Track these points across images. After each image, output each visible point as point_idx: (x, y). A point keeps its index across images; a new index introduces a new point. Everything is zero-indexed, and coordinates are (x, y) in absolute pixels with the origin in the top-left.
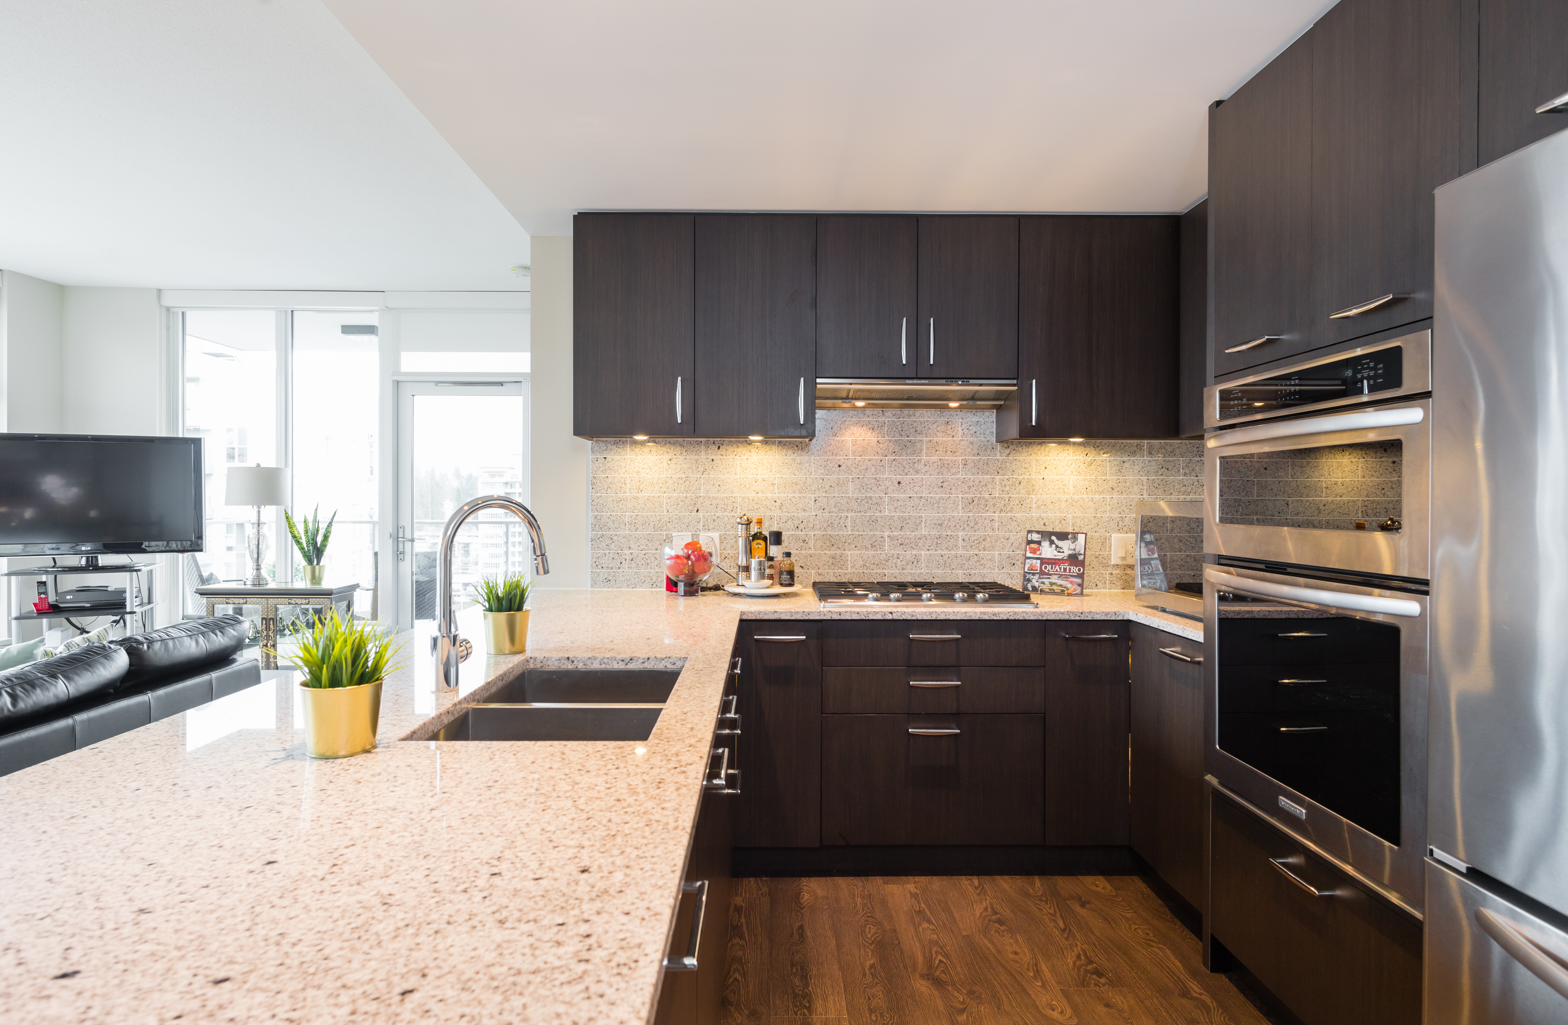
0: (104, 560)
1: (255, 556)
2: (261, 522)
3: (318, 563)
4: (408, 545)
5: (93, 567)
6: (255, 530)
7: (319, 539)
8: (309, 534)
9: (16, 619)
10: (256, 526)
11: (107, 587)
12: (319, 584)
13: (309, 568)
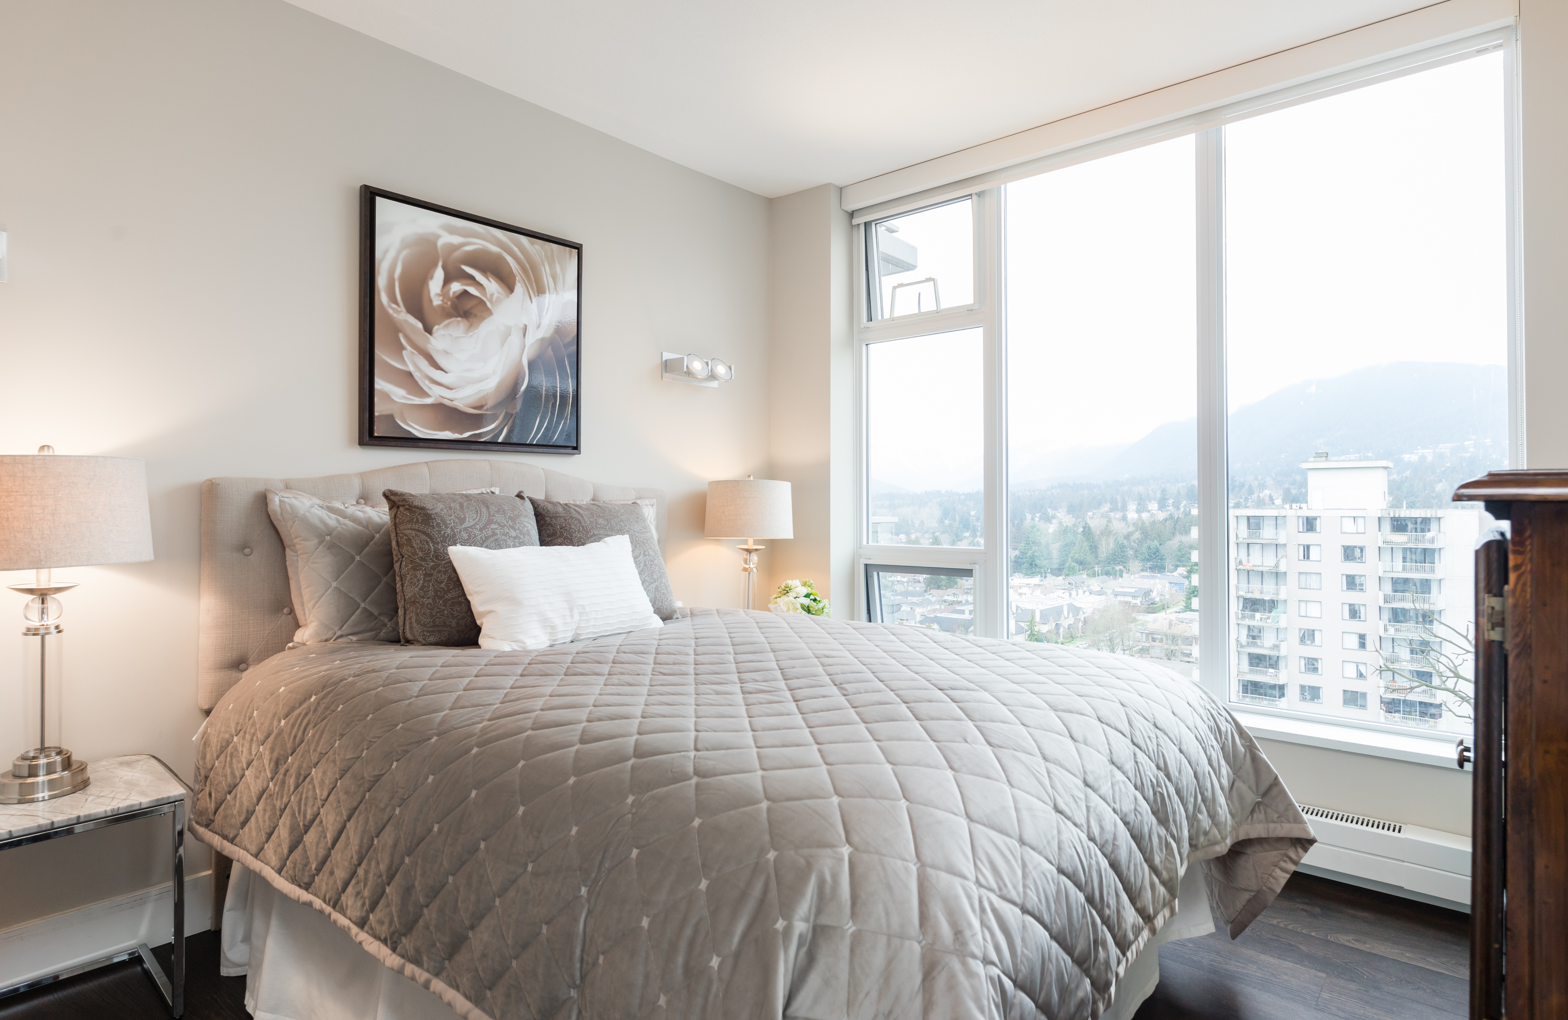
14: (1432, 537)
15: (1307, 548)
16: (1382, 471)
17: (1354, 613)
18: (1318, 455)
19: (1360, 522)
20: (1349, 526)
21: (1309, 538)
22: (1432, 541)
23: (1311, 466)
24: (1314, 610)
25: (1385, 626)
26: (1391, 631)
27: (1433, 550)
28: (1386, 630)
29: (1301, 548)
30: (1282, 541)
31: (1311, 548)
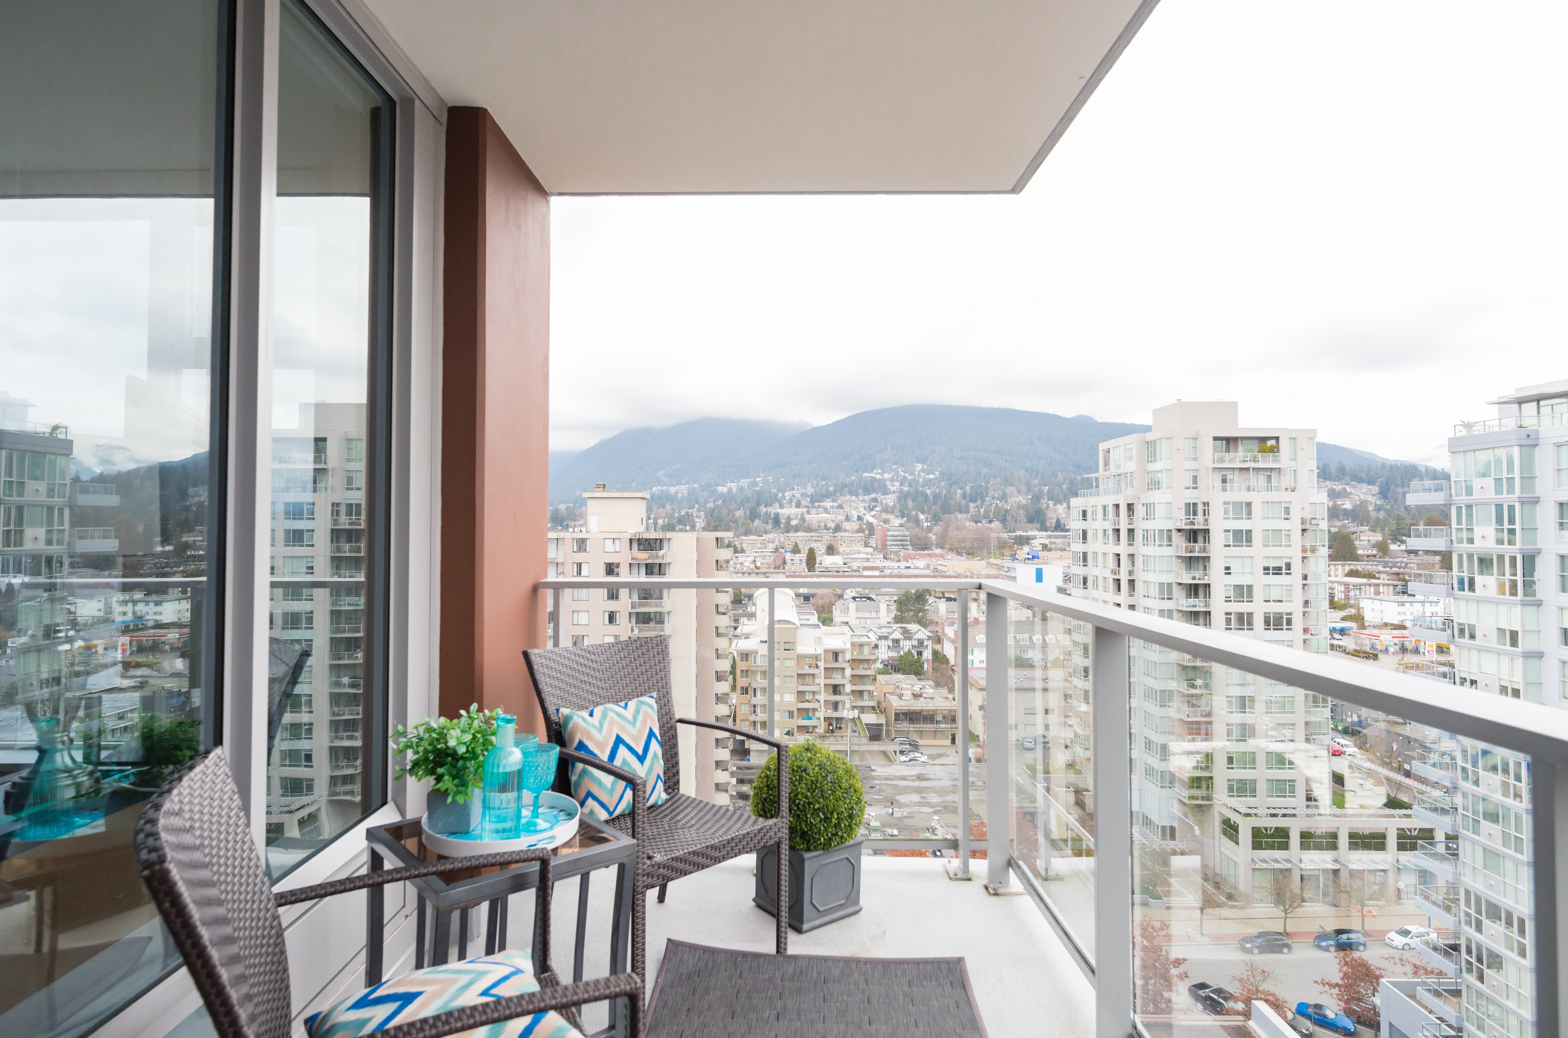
14: (665, 555)
15: (579, 565)
16: (640, 501)
17: (612, 618)
18: (598, 486)
19: (617, 542)
20: (609, 546)
21: (580, 557)
22: (663, 557)
23: (589, 495)
24: (583, 618)
25: (632, 627)
26: (636, 631)
27: (666, 564)
28: (632, 631)
29: (575, 566)
30: (560, 560)
31: (583, 565)
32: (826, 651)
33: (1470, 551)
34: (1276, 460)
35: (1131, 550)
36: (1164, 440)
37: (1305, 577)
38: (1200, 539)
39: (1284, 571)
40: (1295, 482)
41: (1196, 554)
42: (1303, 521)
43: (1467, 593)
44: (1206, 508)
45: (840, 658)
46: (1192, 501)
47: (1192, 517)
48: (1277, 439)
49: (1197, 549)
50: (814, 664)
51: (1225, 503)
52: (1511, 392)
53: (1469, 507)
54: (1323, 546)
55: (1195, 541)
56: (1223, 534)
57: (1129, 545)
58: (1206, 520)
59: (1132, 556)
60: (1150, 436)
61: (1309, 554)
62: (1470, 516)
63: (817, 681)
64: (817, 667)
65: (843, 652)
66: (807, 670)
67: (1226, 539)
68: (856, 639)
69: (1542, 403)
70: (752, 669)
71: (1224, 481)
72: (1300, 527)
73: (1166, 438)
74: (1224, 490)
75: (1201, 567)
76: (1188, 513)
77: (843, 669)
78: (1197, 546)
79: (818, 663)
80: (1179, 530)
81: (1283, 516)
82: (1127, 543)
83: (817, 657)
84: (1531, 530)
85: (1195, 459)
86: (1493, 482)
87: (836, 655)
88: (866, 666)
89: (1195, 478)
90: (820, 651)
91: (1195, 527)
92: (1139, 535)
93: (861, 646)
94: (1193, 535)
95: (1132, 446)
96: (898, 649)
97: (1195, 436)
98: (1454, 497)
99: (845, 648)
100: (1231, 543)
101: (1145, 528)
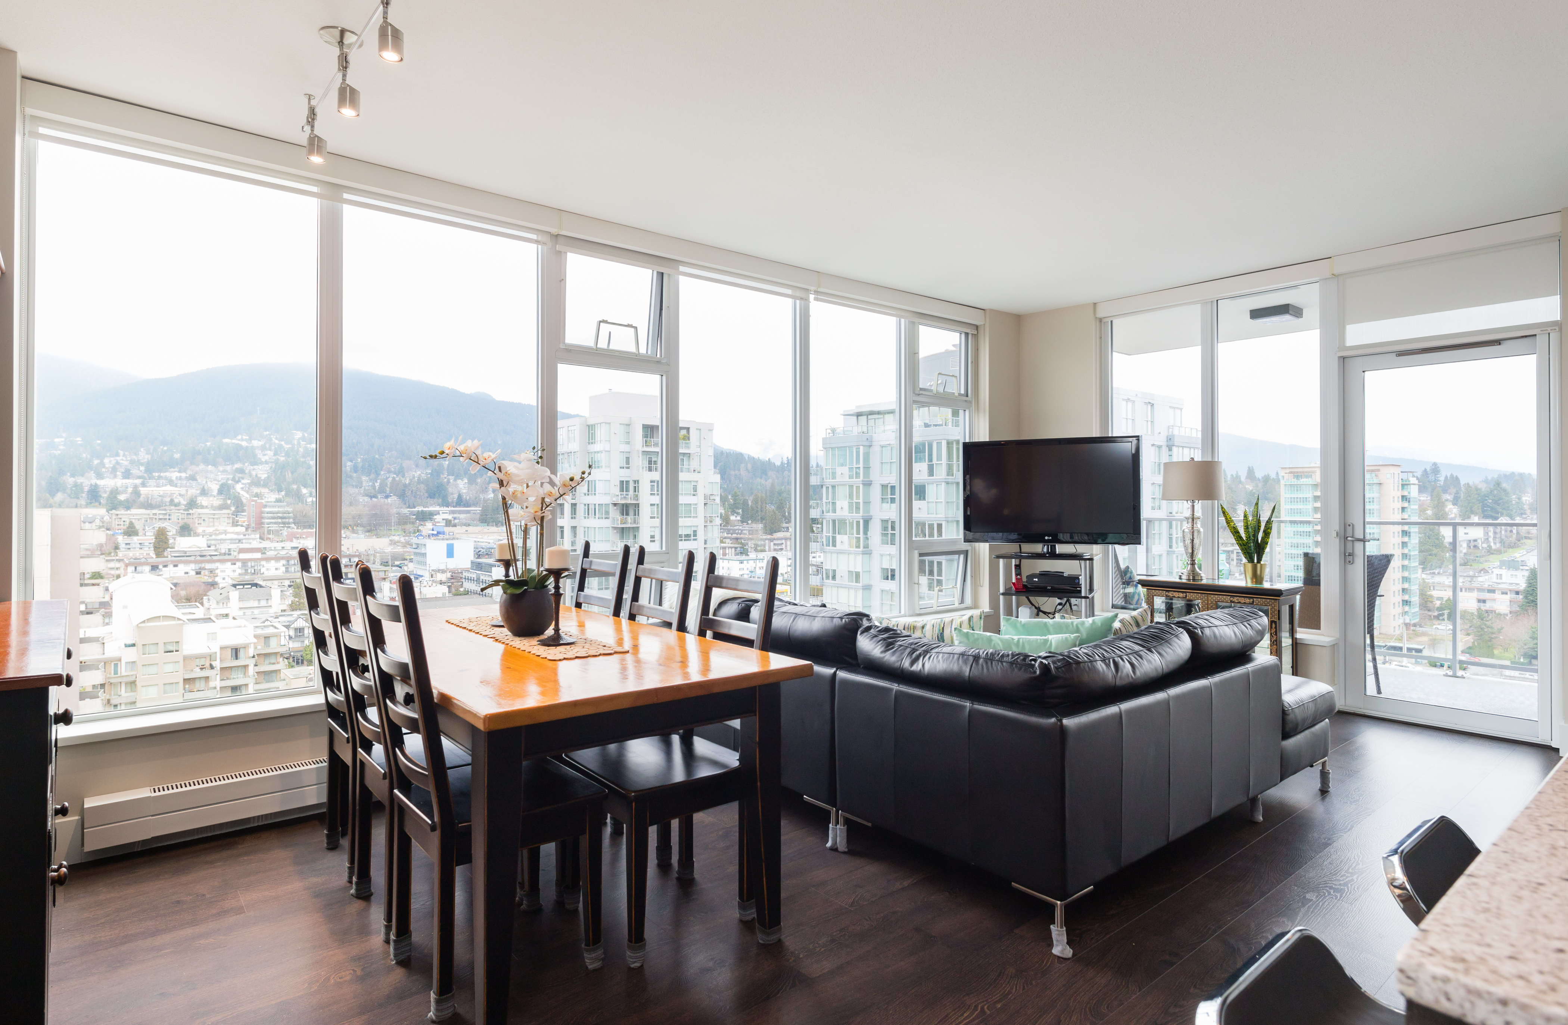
0: (1060, 549)
1: (1190, 551)
2: (1195, 517)
3: (1259, 560)
4: (1359, 546)
5: (1053, 555)
6: (1190, 525)
7: (1260, 535)
8: (1250, 530)
9: (1003, 594)
10: (1190, 520)
11: (1063, 573)
12: (1261, 583)
13: (1250, 565)
32: (222, 648)
33: (834, 518)
34: (688, 448)
35: (574, 523)
36: (603, 425)
37: (706, 542)
38: (631, 512)
39: (692, 538)
40: (700, 465)
41: (629, 525)
42: (705, 497)
43: (831, 547)
44: (636, 485)
45: (241, 654)
46: (625, 479)
47: (625, 493)
48: (688, 429)
49: (629, 521)
50: (208, 665)
51: (652, 482)
52: (853, 408)
53: (834, 487)
54: (718, 517)
55: (627, 514)
56: (650, 507)
57: (572, 518)
58: (637, 496)
59: (574, 528)
60: (590, 422)
61: (708, 524)
62: (834, 493)
63: (212, 684)
64: (212, 667)
65: (245, 647)
66: (198, 673)
67: (652, 513)
68: (259, 631)
69: (870, 417)
70: (112, 681)
71: (650, 462)
72: (702, 502)
73: (606, 423)
74: (650, 470)
75: (631, 536)
76: (622, 490)
77: (246, 667)
78: (630, 519)
79: (214, 663)
80: (615, 505)
81: (692, 493)
82: (570, 516)
83: (211, 656)
84: (867, 503)
85: (628, 443)
86: (848, 469)
87: (236, 652)
88: (273, 661)
89: (628, 459)
90: (215, 648)
91: (629, 502)
92: (581, 509)
93: (267, 638)
94: (625, 509)
95: (575, 428)
96: (301, 639)
97: (628, 423)
98: (825, 480)
99: (248, 642)
100: (656, 515)
101: (587, 502)
